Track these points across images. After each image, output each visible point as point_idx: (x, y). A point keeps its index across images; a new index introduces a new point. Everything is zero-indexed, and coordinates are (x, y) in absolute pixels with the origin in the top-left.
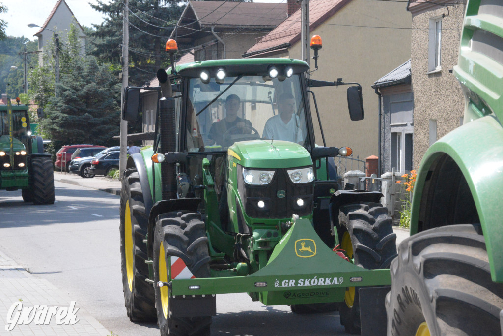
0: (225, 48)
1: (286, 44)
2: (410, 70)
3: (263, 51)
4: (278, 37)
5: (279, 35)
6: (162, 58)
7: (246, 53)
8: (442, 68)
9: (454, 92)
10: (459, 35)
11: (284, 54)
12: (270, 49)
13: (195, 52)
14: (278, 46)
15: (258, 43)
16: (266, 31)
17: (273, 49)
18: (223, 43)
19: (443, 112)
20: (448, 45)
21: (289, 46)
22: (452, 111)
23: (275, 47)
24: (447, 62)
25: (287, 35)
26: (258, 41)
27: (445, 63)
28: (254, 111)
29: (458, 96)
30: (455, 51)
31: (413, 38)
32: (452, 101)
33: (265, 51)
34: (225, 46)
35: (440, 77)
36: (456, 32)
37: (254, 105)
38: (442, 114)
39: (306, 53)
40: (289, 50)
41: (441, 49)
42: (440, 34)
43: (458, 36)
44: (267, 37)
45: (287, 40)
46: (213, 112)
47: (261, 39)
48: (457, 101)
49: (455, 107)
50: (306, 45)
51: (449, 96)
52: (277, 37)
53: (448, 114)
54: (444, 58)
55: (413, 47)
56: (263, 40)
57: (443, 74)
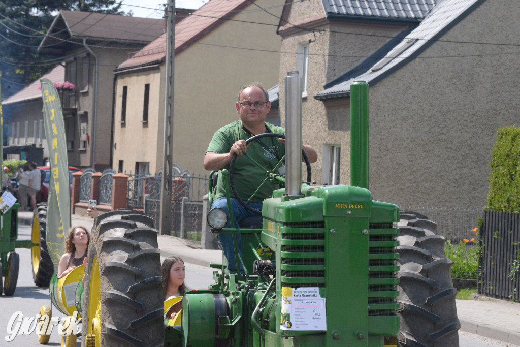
0: (97, 62)
1: (158, 61)
2: (278, 94)
3: (135, 67)
4: (152, 53)
5: (151, 51)
6: (32, 68)
7: (117, 67)
8: (308, 94)
9: (318, 118)
10: (325, 61)
11: (156, 71)
12: (142, 65)
13: (66, 64)
14: (150, 63)
15: (130, 58)
16: (139, 47)
17: (144, 65)
18: (96, 56)
19: (308, 138)
20: (314, 71)
21: (160, 63)
22: (316, 138)
23: (147, 64)
24: (313, 88)
25: (160, 51)
26: (131, 56)
27: (311, 89)
28: (123, 128)
29: (322, 122)
30: (320, 78)
31: (282, 62)
32: (316, 127)
33: (137, 66)
34: (97, 59)
35: (306, 103)
36: (322, 59)
37: (123, 122)
38: (307, 139)
39: (170, 71)
40: (161, 67)
41: (308, 74)
42: (307, 59)
43: (323, 63)
44: (140, 53)
45: (159, 57)
46: (82, 128)
47: (134, 54)
48: (321, 127)
49: (319, 134)
50: (171, 62)
51: (313, 122)
52: (150, 53)
53: (312, 140)
54: (310, 83)
55: (281, 71)
56: (136, 55)
57: (309, 100)
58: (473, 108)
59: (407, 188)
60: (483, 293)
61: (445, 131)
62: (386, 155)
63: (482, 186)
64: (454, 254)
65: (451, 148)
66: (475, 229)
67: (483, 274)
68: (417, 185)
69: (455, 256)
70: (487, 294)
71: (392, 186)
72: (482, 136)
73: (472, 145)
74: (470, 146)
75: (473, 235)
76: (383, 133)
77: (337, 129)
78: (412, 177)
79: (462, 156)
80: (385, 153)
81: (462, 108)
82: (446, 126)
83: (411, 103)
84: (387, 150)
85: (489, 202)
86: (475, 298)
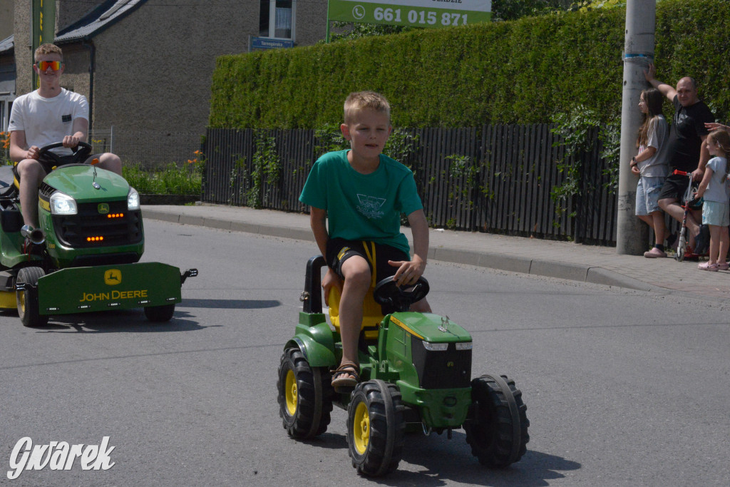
2: (13, 43)
31: (16, 13)
58: (190, 53)
59: (135, 124)
60: (206, 200)
61: (166, 73)
62: (115, 95)
63: (199, 122)
64: (179, 173)
65: (172, 89)
66: (197, 152)
67: (206, 184)
68: (143, 122)
69: (180, 176)
70: (209, 201)
71: (122, 122)
72: (198, 78)
73: (190, 86)
74: (188, 87)
75: (195, 156)
76: (112, 75)
77: (70, 73)
78: (139, 115)
79: (182, 95)
80: (114, 93)
81: (181, 53)
82: (167, 69)
83: (136, 47)
84: (116, 90)
85: (209, 121)
86: (199, 205)
